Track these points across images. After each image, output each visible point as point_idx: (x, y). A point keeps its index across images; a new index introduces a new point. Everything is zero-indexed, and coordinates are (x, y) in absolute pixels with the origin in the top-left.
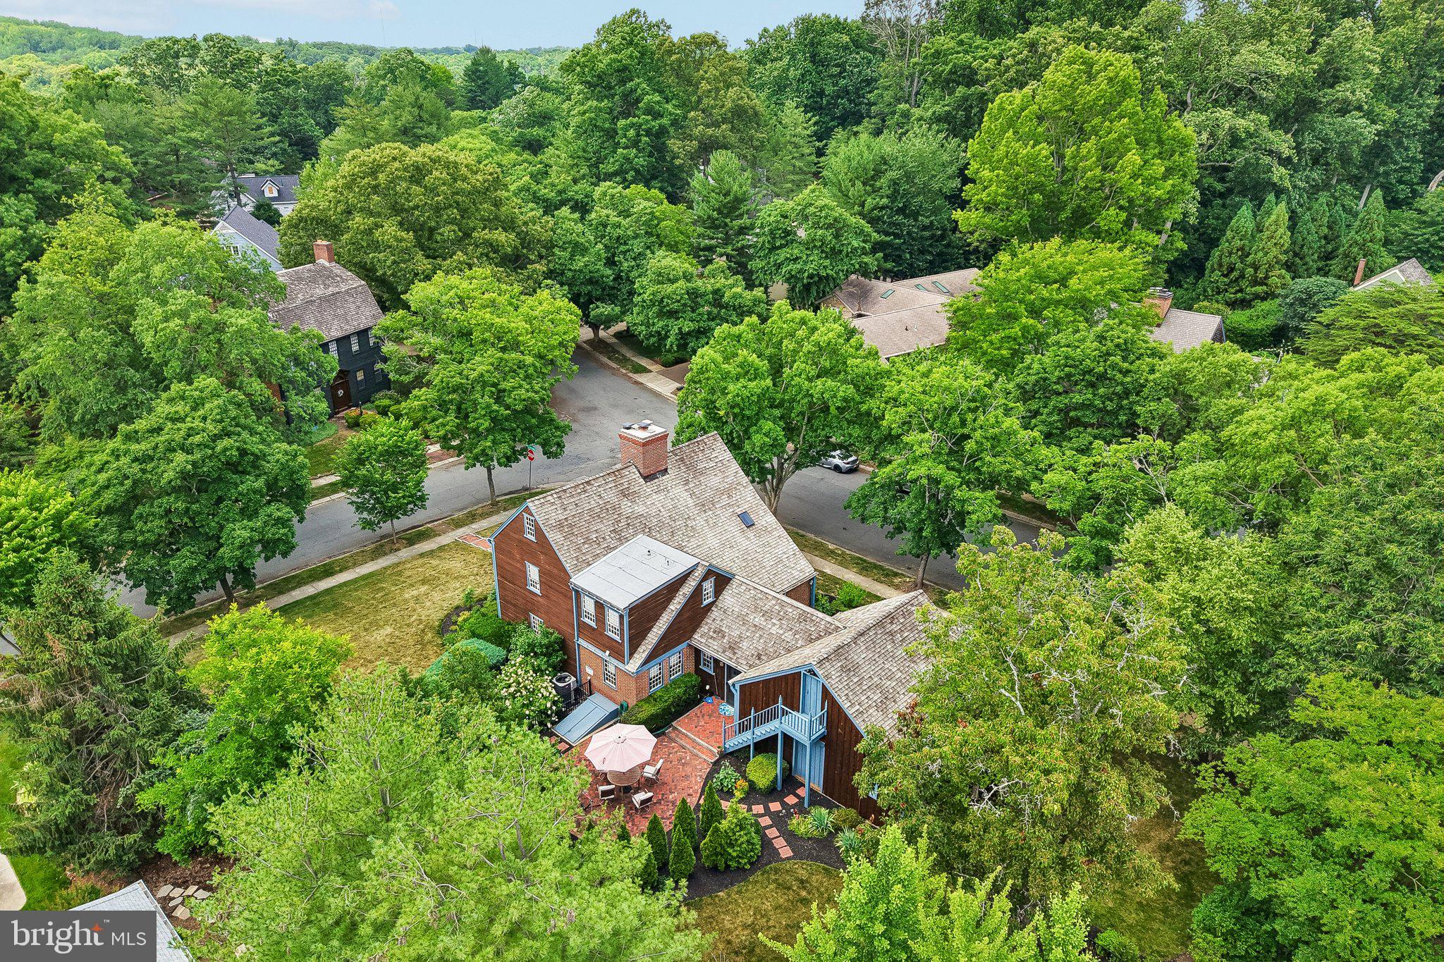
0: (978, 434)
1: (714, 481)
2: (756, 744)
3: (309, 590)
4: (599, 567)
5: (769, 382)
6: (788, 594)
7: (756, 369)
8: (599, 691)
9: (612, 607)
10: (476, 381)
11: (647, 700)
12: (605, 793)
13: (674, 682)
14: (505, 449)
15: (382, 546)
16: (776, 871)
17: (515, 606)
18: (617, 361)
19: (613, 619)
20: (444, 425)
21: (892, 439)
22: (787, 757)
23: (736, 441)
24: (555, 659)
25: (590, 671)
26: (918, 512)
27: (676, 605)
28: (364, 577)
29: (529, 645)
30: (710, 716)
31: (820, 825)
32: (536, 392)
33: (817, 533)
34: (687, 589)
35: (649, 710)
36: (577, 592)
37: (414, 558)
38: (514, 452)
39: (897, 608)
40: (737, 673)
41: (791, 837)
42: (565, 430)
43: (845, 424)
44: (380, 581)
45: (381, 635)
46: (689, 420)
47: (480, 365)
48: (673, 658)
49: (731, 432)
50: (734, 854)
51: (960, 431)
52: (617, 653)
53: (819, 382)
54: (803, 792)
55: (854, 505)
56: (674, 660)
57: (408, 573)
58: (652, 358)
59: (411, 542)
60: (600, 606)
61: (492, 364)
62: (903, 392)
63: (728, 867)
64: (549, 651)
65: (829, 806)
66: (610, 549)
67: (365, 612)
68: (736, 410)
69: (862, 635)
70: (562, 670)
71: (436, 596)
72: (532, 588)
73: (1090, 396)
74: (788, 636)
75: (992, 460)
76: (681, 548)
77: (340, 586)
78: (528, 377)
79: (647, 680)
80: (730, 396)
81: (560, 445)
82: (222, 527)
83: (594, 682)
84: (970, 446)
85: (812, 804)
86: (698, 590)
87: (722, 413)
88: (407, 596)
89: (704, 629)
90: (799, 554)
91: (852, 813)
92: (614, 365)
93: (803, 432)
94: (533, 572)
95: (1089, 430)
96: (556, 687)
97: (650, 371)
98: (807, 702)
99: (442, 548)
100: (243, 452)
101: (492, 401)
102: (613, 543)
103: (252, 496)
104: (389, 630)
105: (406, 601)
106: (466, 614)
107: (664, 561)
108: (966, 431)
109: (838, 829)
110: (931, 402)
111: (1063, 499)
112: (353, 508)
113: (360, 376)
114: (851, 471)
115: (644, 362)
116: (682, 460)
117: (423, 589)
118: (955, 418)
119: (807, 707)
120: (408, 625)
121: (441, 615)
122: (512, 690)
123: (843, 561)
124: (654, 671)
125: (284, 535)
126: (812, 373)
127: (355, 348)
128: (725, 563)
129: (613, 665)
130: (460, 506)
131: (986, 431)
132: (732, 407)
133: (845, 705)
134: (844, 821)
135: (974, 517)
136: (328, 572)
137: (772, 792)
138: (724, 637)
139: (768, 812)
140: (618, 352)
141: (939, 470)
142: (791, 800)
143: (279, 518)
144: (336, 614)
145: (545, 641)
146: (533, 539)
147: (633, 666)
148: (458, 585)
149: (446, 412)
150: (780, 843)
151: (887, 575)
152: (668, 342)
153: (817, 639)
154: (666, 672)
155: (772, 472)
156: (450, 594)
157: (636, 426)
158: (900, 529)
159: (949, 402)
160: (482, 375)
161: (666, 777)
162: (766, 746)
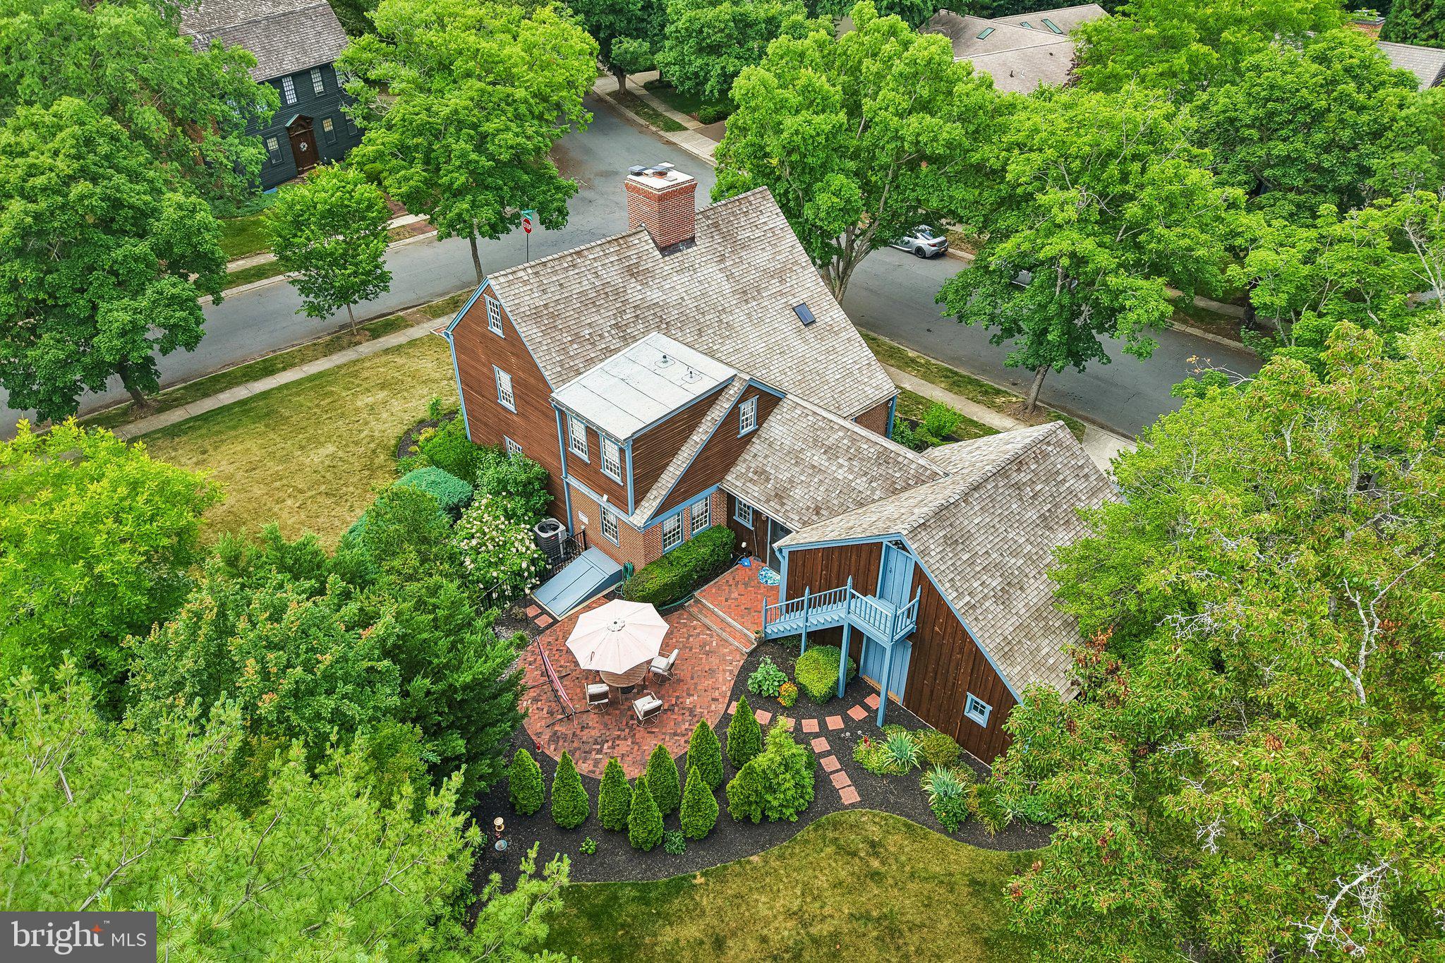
0: (1146, 195)
1: (761, 257)
2: (809, 635)
3: (241, 392)
4: (593, 377)
5: (842, 116)
6: (858, 420)
7: (824, 99)
8: (597, 545)
9: (609, 436)
10: (448, 121)
11: (657, 563)
12: (594, 697)
13: (697, 539)
14: (487, 214)
15: (339, 338)
16: (836, 825)
17: (486, 425)
18: (648, 117)
19: (611, 453)
20: (407, 179)
21: (1016, 201)
22: (854, 655)
23: (792, 204)
24: (538, 501)
25: (585, 520)
26: (1042, 307)
27: (701, 435)
28: (311, 378)
29: (499, 481)
30: (746, 585)
31: (901, 758)
32: (529, 138)
33: (892, 336)
34: (718, 413)
35: (659, 579)
36: (561, 412)
37: (376, 355)
38: (502, 219)
39: (1027, 449)
40: (788, 532)
41: (857, 772)
42: (567, 192)
43: (943, 181)
44: (330, 383)
45: (319, 456)
46: (730, 179)
47: (456, 100)
48: (697, 506)
49: (787, 192)
50: (775, 803)
51: (1117, 189)
52: (618, 498)
53: (913, 120)
54: (875, 702)
55: (951, 297)
56: (698, 508)
57: (365, 374)
58: (688, 113)
59: (375, 334)
60: (593, 434)
61: (472, 99)
62: (1037, 131)
63: (765, 818)
64: (526, 490)
65: (912, 727)
66: (609, 352)
67: (304, 424)
68: (795, 157)
69: (976, 489)
70: (549, 514)
71: (396, 405)
72: (504, 403)
73: (1300, 145)
74: (861, 484)
75: (1164, 231)
76: (711, 354)
77: (280, 388)
78: (518, 117)
79: (660, 537)
80: (785, 135)
81: (562, 212)
82: (95, 308)
83: (589, 532)
84: (1132, 210)
85: (888, 720)
86: (734, 414)
87: (774, 162)
88: (359, 404)
89: (740, 468)
90: (876, 365)
91: (949, 742)
92: (642, 122)
93: (886, 194)
94: (504, 381)
95: (1291, 196)
96: (537, 540)
97: (686, 129)
98: (889, 583)
99: (412, 343)
100: (117, 204)
101: (469, 147)
102: (616, 343)
103: (133, 265)
104: (330, 448)
105: (357, 410)
106: (429, 432)
107: (683, 370)
108: (1129, 188)
109: (926, 765)
110: (1082, 143)
111: (1275, 292)
112: (295, 289)
113: (328, 126)
114: (938, 256)
115: (679, 118)
116: (716, 225)
117: (382, 395)
118: (1113, 169)
119: (888, 590)
120: (356, 443)
121: (399, 430)
122: (474, 542)
123: (928, 374)
124: (670, 524)
125: (185, 319)
126: (905, 105)
127: (319, 88)
128: (773, 375)
129: (614, 513)
130: (439, 289)
131: (1160, 188)
132: (789, 153)
133: (949, 596)
134: (936, 755)
135: (1132, 316)
136: (268, 369)
137: (832, 702)
138: (768, 480)
139: (824, 731)
140: (648, 106)
141: (1087, 245)
142: (857, 713)
143: (173, 297)
144: (267, 426)
145: (523, 477)
146: (499, 332)
147: (640, 518)
148: (425, 391)
149: (411, 162)
150: (841, 780)
151: (986, 393)
152: (708, 87)
153: (905, 489)
154: (686, 524)
155: (838, 251)
156: (414, 403)
157: (649, 172)
158: (1012, 329)
159: (1108, 142)
160: (456, 112)
161: (682, 673)
162: (826, 638)
